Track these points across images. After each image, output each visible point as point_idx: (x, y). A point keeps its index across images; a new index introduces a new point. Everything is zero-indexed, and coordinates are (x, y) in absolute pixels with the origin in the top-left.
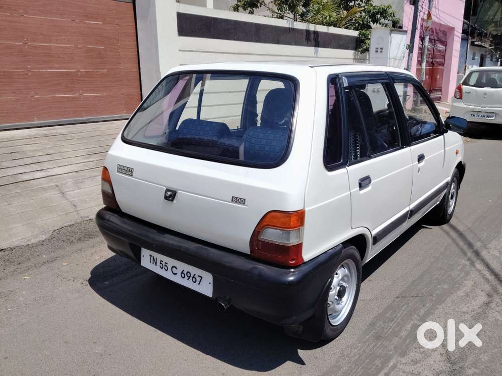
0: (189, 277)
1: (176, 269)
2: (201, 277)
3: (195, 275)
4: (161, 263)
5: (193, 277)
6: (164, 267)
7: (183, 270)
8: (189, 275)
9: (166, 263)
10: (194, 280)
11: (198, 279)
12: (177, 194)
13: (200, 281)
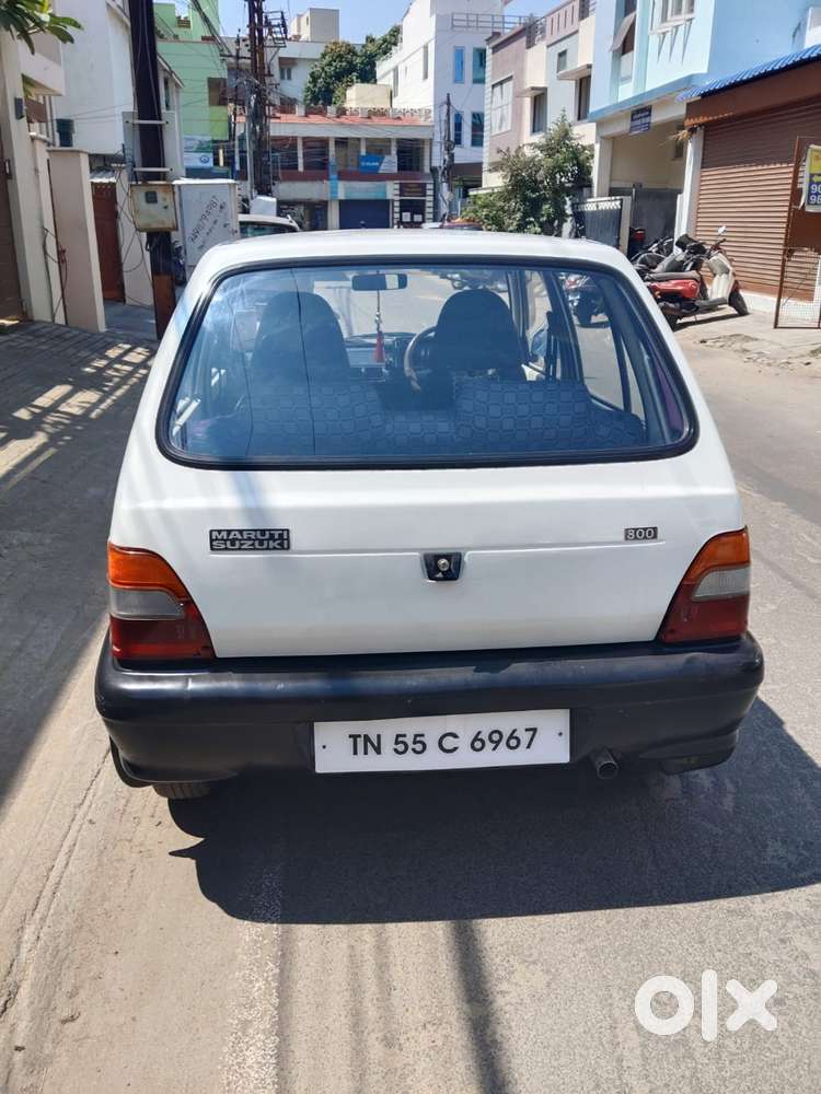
0: (498, 742)
1: (456, 737)
2: (535, 730)
3: (514, 731)
4: (398, 743)
5: (511, 738)
6: (411, 746)
8: (496, 737)
9: (415, 736)
11: (525, 737)
12: (466, 559)
13: (532, 739)
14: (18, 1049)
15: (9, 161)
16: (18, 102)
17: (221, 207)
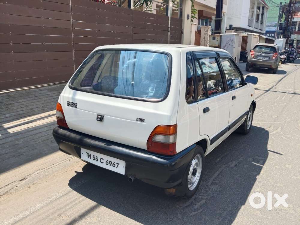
0: (111, 164)
1: (103, 160)
2: (118, 164)
3: (114, 163)
4: (93, 157)
5: (113, 164)
6: (95, 159)
7: (107, 160)
8: (111, 163)
9: (96, 157)
10: (114, 165)
11: (116, 165)
12: (105, 117)
13: (118, 166)
14: (17, 186)
15: (183, 30)
16: (188, 16)
17: (232, 41)
